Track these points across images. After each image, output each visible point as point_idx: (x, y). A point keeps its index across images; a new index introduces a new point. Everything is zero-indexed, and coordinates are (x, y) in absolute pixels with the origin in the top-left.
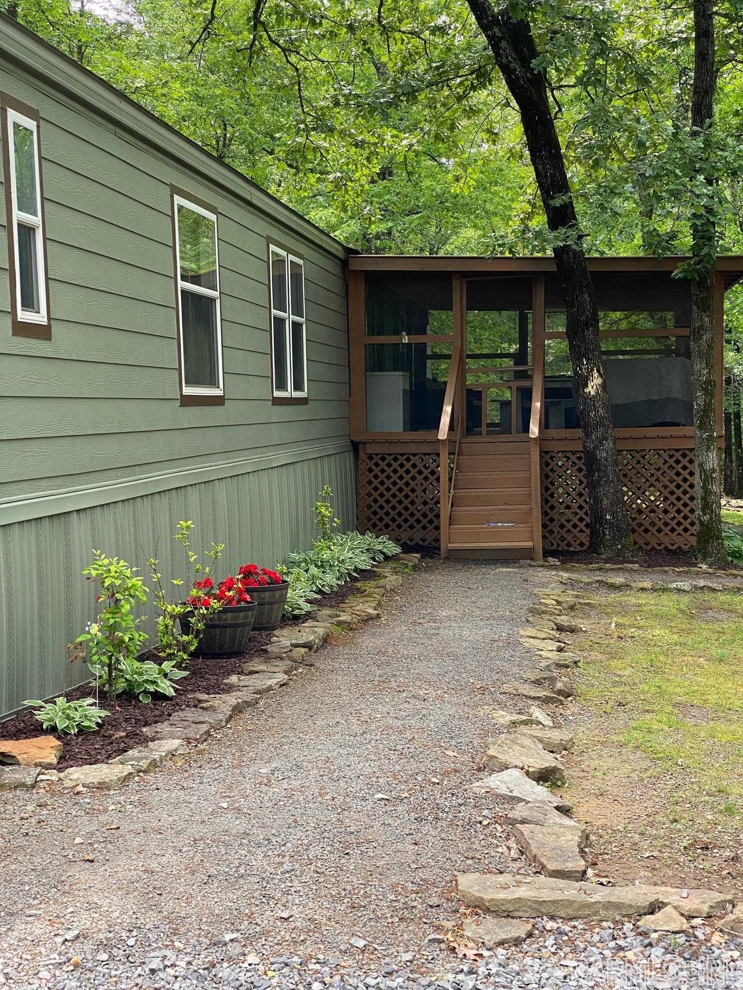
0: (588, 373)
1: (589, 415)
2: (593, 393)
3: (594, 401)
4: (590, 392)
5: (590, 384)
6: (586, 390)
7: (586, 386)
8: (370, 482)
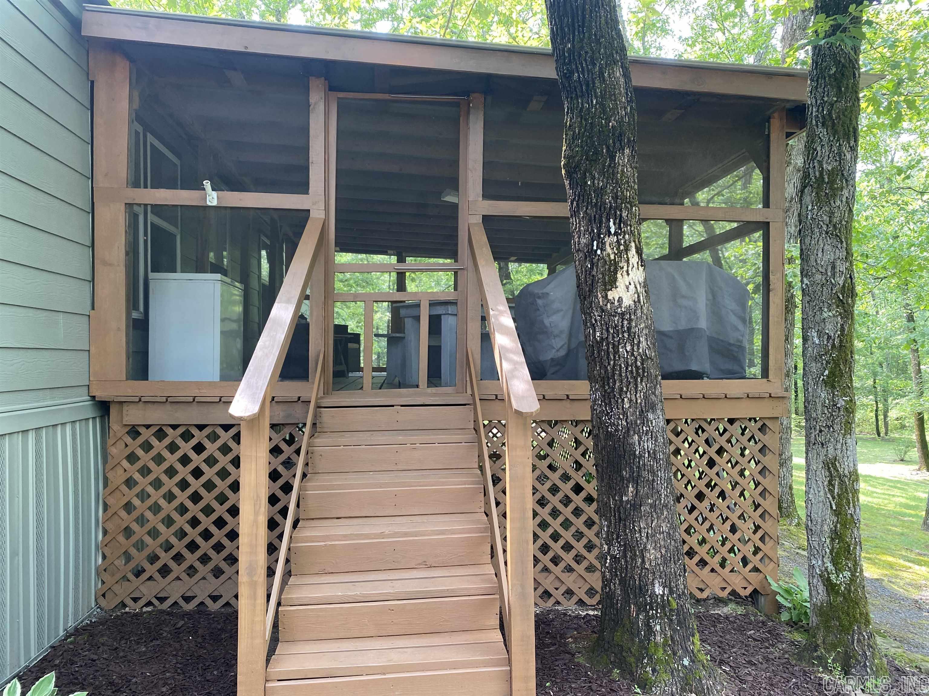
0: (619, 254)
1: (616, 352)
2: (627, 301)
3: (630, 320)
4: (620, 300)
5: (622, 280)
6: (611, 295)
7: (612, 283)
8: (130, 483)
